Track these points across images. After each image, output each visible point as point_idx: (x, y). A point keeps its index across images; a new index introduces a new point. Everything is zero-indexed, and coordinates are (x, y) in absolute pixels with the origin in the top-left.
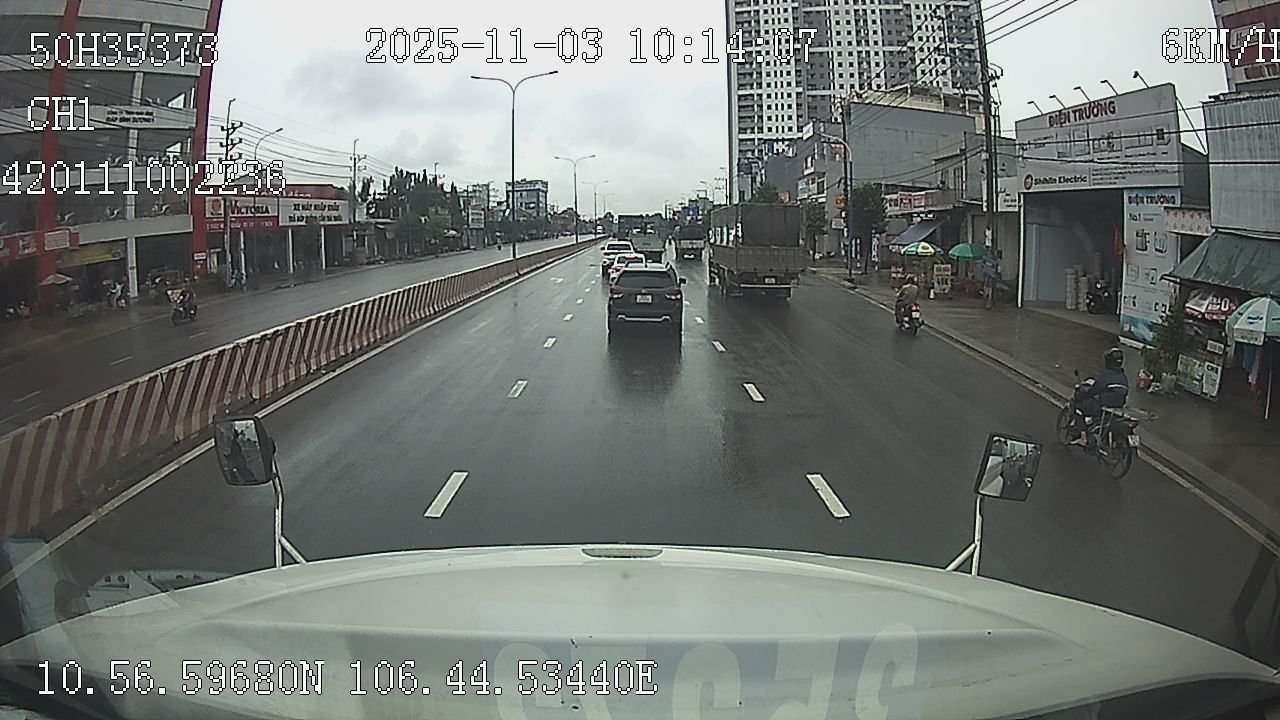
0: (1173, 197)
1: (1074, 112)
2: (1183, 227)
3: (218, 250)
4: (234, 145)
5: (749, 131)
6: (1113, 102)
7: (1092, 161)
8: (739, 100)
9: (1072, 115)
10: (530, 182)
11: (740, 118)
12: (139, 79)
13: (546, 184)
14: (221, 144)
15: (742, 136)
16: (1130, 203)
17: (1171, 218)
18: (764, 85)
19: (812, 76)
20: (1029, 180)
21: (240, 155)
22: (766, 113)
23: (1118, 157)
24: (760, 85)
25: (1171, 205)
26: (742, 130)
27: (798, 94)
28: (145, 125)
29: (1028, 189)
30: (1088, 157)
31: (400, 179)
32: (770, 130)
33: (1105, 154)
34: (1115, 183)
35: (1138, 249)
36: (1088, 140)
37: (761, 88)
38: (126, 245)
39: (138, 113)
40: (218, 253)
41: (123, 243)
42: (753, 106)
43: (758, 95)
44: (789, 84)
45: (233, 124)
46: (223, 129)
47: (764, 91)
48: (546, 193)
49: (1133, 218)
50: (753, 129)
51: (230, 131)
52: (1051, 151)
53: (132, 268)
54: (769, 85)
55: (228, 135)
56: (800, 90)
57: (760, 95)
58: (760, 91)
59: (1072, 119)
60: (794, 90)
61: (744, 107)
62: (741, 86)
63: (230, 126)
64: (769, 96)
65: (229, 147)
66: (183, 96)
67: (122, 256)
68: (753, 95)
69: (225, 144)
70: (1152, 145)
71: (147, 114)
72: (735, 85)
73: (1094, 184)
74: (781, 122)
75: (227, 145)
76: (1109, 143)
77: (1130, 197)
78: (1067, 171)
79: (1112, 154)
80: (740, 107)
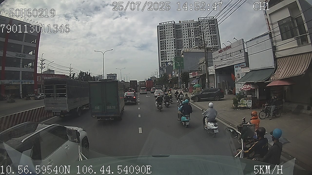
0: (244, 65)
1: (223, 49)
2: (245, 71)
3: (40, 89)
4: (43, 64)
5: (163, 60)
6: (230, 46)
7: (227, 60)
8: (161, 52)
9: (223, 50)
10: (113, 74)
11: (161, 57)
12: (23, 46)
13: (116, 74)
14: (40, 64)
15: (162, 61)
16: (236, 68)
17: (242, 69)
19: (178, 45)
20: (216, 66)
21: (45, 67)
22: (167, 55)
23: (232, 58)
25: (244, 66)
27: (175, 50)
28: (24, 58)
29: (216, 68)
30: (226, 59)
31: (81, 73)
32: (168, 59)
33: (230, 58)
34: (232, 64)
35: (238, 78)
36: (226, 55)
37: (166, 49)
38: (20, 86)
39: (22, 55)
40: (40, 90)
41: (19, 85)
42: (164, 54)
43: (165, 51)
44: (173, 48)
45: (43, 60)
46: (41, 61)
47: (167, 50)
48: (116, 77)
49: (236, 71)
51: (42, 61)
52: (219, 59)
53: (21, 91)
54: (168, 48)
55: (42, 62)
56: (175, 49)
59: (223, 51)
60: (174, 49)
61: (162, 54)
62: (161, 49)
63: (42, 60)
64: (168, 51)
65: (42, 65)
66: (32, 52)
67: (19, 88)
68: (164, 51)
69: (41, 64)
70: (239, 54)
71: (25, 55)
72: (160, 49)
73: (228, 65)
74: (171, 57)
75: (42, 64)
76: (230, 55)
77: (235, 67)
78: (222, 63)
79: (231, 58)
80: (161, 54)
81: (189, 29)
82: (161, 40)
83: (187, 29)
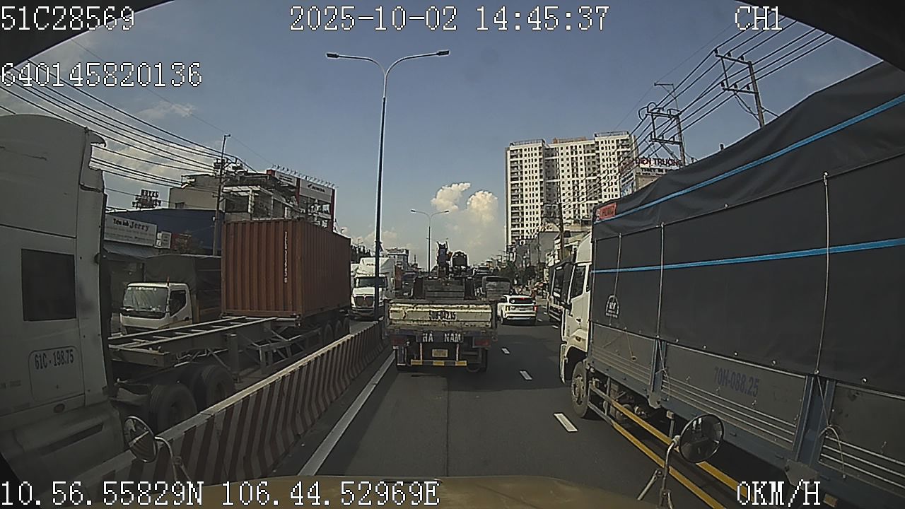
8: (512, 210)
10: (400, 251)
11: (512, 219)
13: (407, 251)
15: (513, 229)
18: (524, 201)
19: (549, 195)
22: (526, 216)
24: (522, 202)
26: (513, 226)
27: (542, 206)
42: (518, 213)
44: (537, 201)
47: (525, 205)
48: (407, 256)
50: (518, 225)
56: (543, 204)
57: (522, 207)
58: (522, 205)
60: (540, 204)
61: (514, 213)
62: (513, 202)
68: (518, 207)
72: (509, 202)
74: (532, 222)
80: (512, 213)
81: (575, 159)
82: (513, 182)
83: (570, 159)
